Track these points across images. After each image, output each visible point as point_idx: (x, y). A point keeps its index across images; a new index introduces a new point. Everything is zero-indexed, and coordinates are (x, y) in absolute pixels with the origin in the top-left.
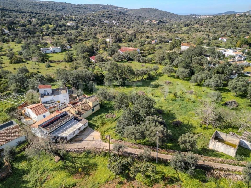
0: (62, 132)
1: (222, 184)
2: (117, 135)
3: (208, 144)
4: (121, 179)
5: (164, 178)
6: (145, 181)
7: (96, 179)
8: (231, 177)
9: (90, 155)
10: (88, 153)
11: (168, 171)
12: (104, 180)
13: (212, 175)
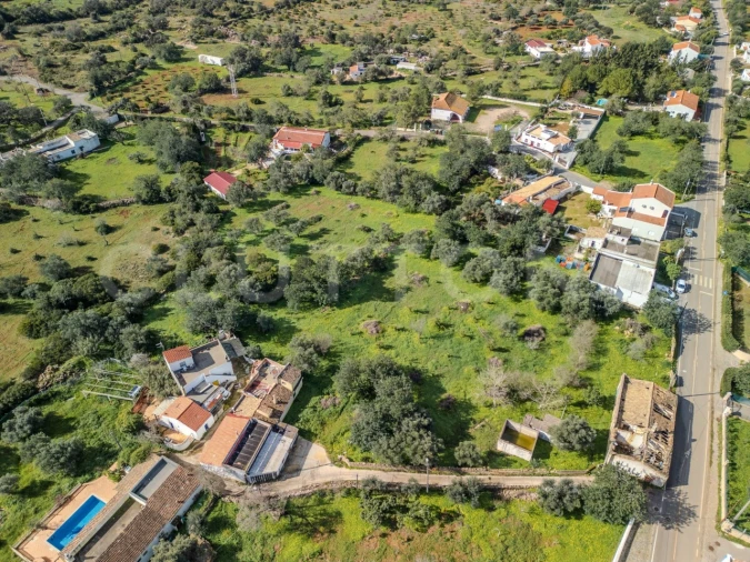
0: (264, 466)
1: (513, 509)
2: (355, 449)
3: (495, 444)
4: (383, 529)
5: (439, 516)
6: (416, 526)
7: (348, 536)
8: (524, 497)
9: (326, 499)
10: (322, 495)
11: (444, 504)
12: (360, 537)
13: (500, 498)
